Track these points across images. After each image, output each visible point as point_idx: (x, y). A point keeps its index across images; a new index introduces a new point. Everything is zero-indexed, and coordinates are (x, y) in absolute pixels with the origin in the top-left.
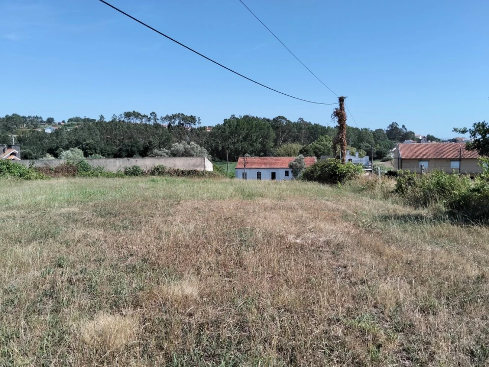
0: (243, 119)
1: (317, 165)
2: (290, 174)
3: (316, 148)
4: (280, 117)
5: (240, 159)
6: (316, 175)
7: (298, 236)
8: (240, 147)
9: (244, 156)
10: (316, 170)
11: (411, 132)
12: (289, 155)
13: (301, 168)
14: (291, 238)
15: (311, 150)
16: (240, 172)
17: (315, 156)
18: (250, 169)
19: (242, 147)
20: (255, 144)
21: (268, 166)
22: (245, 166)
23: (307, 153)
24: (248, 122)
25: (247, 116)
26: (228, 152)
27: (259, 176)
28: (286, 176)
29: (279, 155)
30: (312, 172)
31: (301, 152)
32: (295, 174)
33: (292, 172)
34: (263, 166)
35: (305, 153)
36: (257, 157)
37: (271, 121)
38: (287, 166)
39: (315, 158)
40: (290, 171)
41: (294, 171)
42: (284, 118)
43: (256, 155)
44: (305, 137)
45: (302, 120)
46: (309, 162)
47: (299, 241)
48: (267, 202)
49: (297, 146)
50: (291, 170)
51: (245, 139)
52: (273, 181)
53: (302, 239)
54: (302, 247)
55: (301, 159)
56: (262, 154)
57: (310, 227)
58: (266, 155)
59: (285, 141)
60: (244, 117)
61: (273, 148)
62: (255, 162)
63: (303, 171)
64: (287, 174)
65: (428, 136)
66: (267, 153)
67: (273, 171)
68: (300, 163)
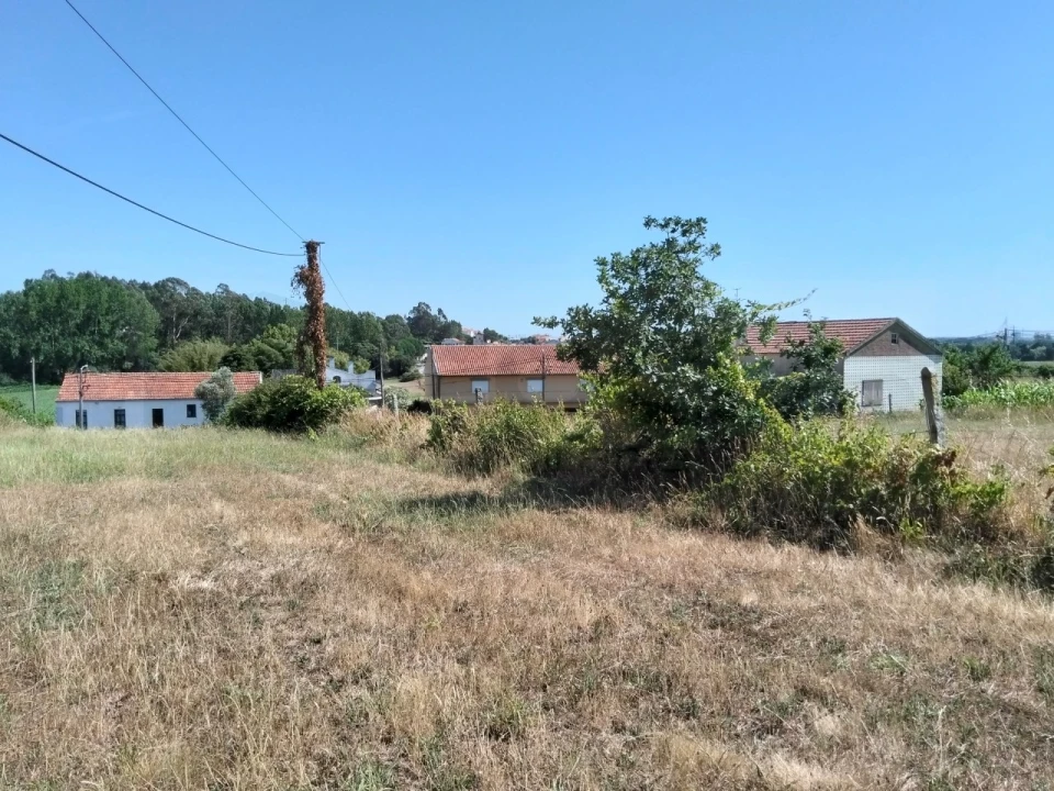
0: (77, 280)
1: (261, 390)
2: (200, 411)
3: (261, 352)
4: (171, 280)
5: (70, 380)
6: (260, 412)
7: (206, 570)
8: (70, 349)
9: (79, 372)
10: (259, 401)
11: (453, 322)
12: (196, 368)
13: (226, 398)
14: (184, 581)
15: (249, 356)
16: (70, 412)
17: (260, 370)
18: (97, 402)
19: (76, 350)
20: (108, 341)
21: (143, 395)
22: (81, 394)
23: (239, 364)
24: (88, 288)
25: (88, 275)
26: (34, 362)
27: (120, 419)
28: (188, 416)
29: (169, 369)
30: (251, 406)
31: (226, 361)
32: (212, 413)
33: (204, 406)
34: (131, 395)
35: (235, 363)
37: (150, 288)
38: (192, 395)
39: (260, 376)
40: (199, 404)
41: (209, 405)
42: (179, 282)
43: (114, 369)
44: (236, 328)
45: (225, 288)
46: (244, 384)
47: (206, 584)
48: (134, 485)
49: (217, 348)
50: (202, 402)
51: (81, 329)
52: (158, 430)
53: (216, 579)
54: (215, 601)
55: (225, 377)
56: (128, 364)
57: (240, 543)
58: (136, 368)
59: (186, 335)
60: (80, 275)
61: (156, 351)
62: (109, 384)
63: (230, 404)
64: (191, 411)
65: (486, 330)
66: (142, 362)
67: (157, 406)
68: (222, 387)
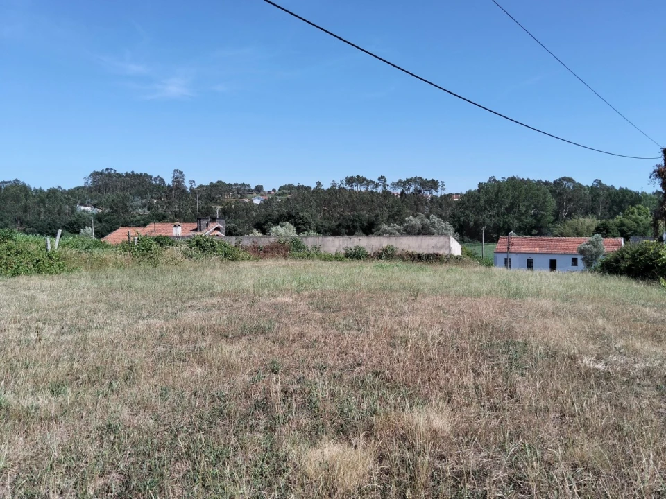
0: (507, 181)
1: (624, 250)
2: (580, 262)
3: (623, 224)
4: (564, 179)
5: (503, 240)
6: (623, 265)
7: (599, 358)
8: (501, 222)
9: (507, 235)
10: (623, 257)
12: (579, 234)
13: (598, 254)
14: (587, 361)
15: (614, 227)
16: (501, 258)
17: (622, 236)
18: (517, 253)
19: (505, 223)
20: (523, 217)
21: (545, 250)
22: (508, 249)
23: (607, 232)
24: (514, 186)
25: (513, 178)
26: (483, 229)
27: (530, 264)
28: (573, 265)
29: (562, 235)
30: (617, 261)
31: (598, 230)
32: (589, 263)
33: (583, 259)
34: (537, 250)
35: (604, 232)
36: (528, 238)
37: (550, 183)
38: (575, 252)
39: (622, 240)
40: (579, 258)
41: (588, 259)
42: (570, 180)
43: (526, 234)
44: (605, 208)
45: (599, 182)
46: (611, 246)
47: (600, 366)
48: (546, 303)
49: (591, 222)
50: (582, 257)
51: (509, 210)
52: (553, 273)
53: (606, 364)
54: (608, 376)
55: (598, 241)
56: (535, 232)
57: (618, 346)
58: (540, 234)
59: (570, 216)
60: (509, 178)
61: (552, 223)
62: (522, 244)
63: (601, 258)
64: (575, 262)
66: (543, 230)
67: (553, 258)
68: (595, 247)
